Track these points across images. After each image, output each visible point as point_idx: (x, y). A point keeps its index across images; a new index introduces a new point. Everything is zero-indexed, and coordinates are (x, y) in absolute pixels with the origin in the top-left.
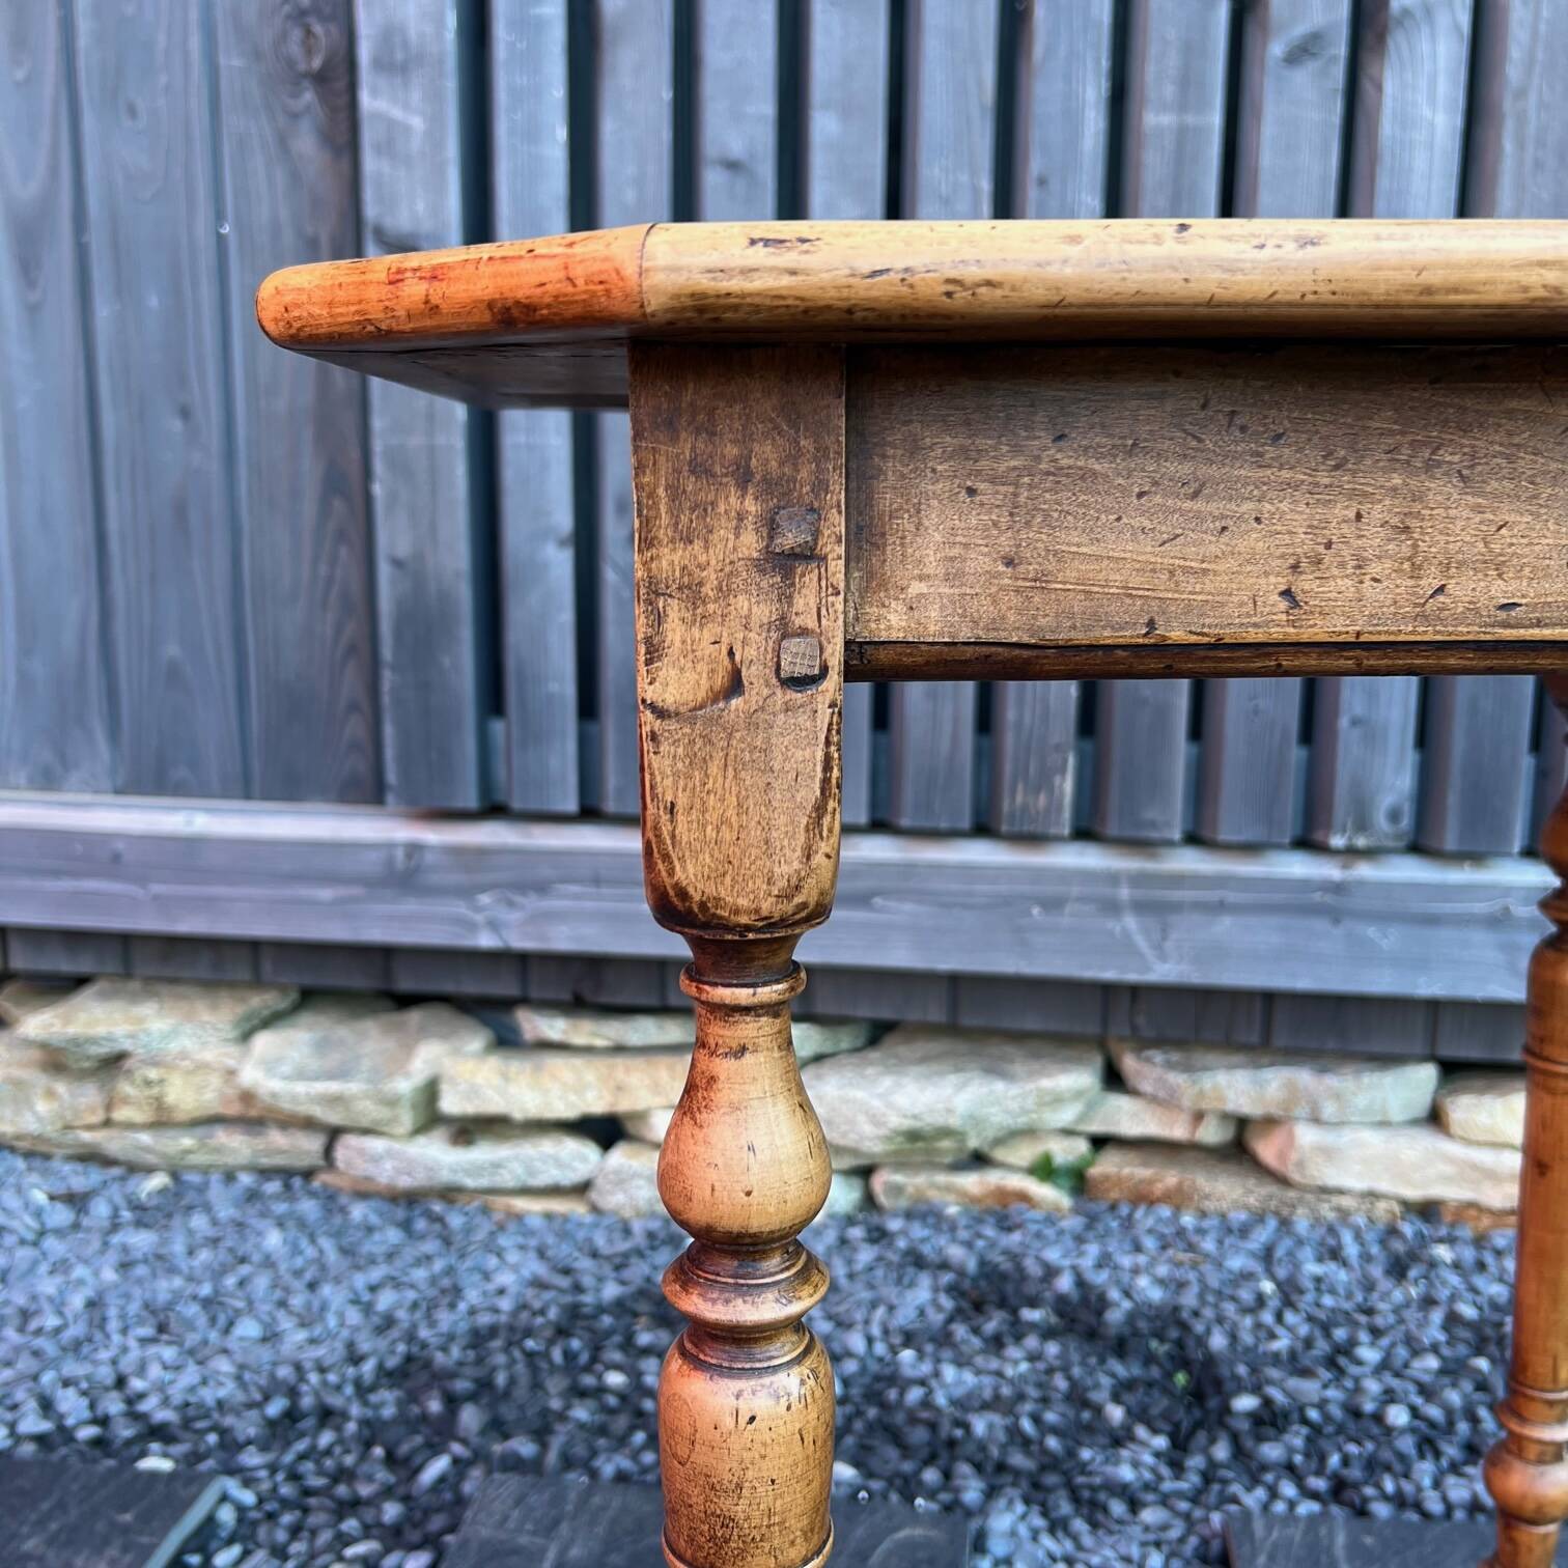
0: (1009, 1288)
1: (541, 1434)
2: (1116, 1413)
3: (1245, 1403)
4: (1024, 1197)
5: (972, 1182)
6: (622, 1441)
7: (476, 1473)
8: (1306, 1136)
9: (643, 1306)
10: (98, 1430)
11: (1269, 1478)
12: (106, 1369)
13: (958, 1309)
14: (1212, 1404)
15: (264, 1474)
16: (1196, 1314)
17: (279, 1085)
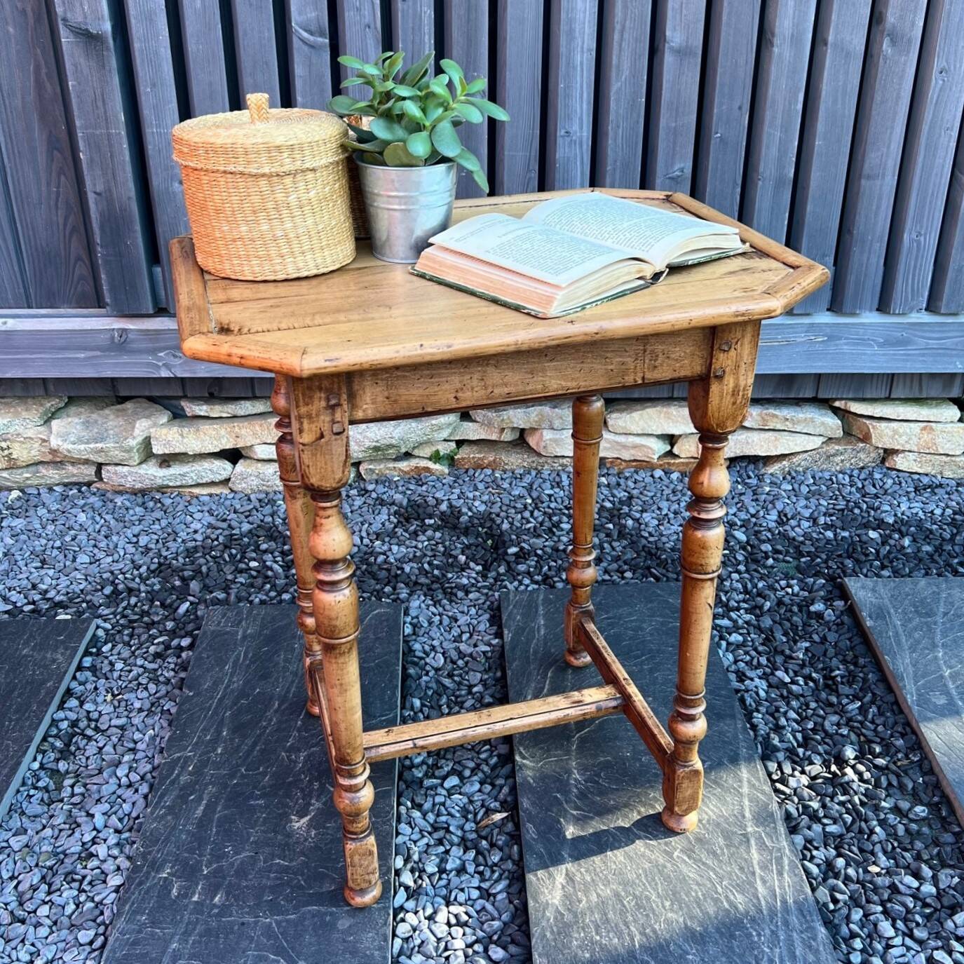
0: (421, 511)
1: (226, 589)
2: (462, 558)
3: (513, 550)
4: (427, 469)
5: (404, 465)
6: (261, 589)
7: (202, 607)
8: (548, 435)
9: (261, 533)
10: (32, 607)
11: (520, 577)
12: (26, 582)
13: (399, 522)
14: (500, 551)
15: (111, 616)
16: (498, 515)
17: (70, 447)
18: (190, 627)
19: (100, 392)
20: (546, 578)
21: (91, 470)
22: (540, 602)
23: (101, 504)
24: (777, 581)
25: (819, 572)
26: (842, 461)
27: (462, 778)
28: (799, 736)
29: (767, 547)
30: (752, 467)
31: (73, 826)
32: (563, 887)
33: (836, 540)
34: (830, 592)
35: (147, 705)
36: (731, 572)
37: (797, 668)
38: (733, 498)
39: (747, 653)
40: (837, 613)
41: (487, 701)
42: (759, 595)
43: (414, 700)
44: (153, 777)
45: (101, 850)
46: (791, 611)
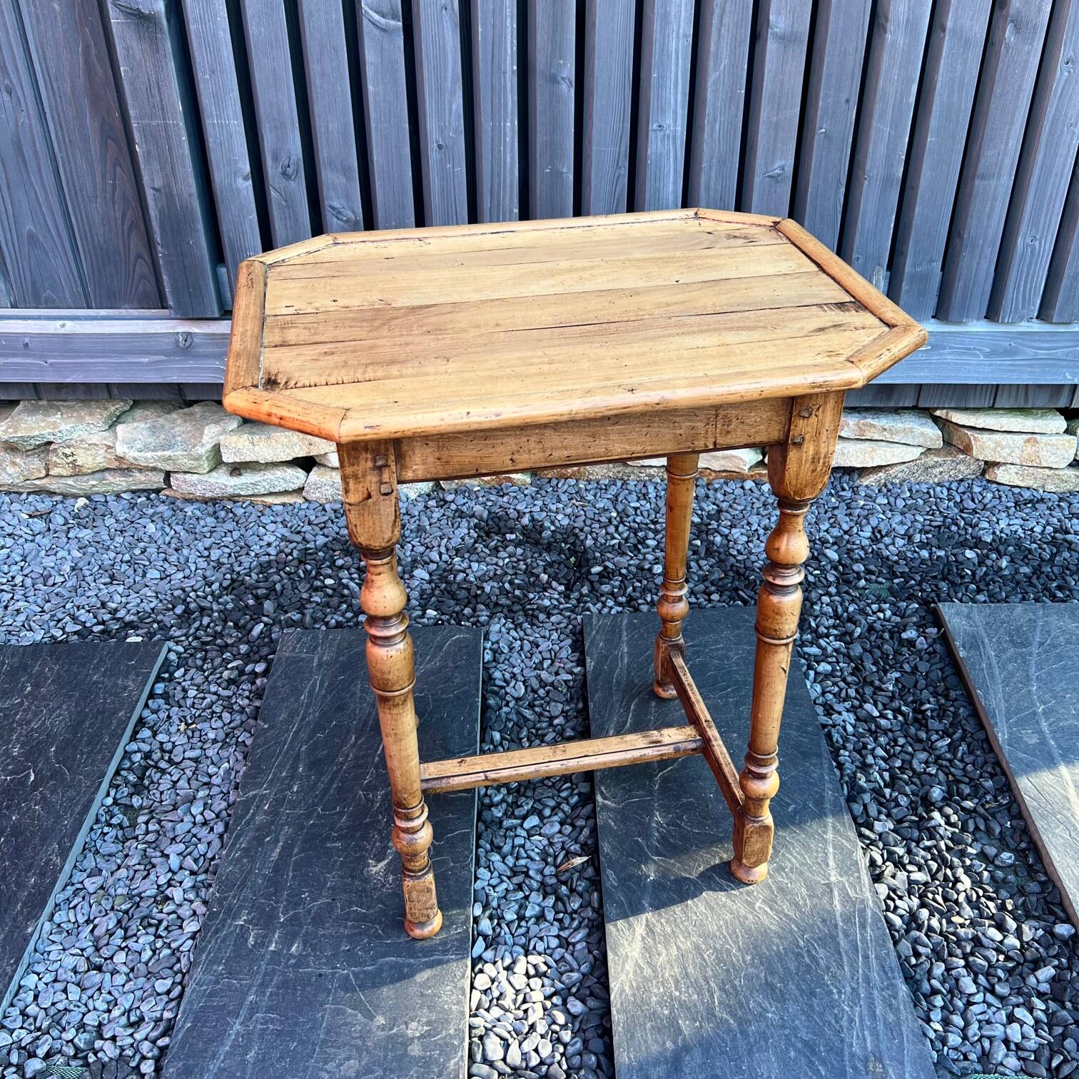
0: (502, 524)
1: (301, 609)
2: (544, 577)
3: (596, 569)
4: (508, 479)
6: (337, 609)
7: (276, 629)
9: (337, 546)
10: (102, 627)
11: (603, 599)
12: (94, 599)
13: (479, 536)
14: (583, 571)
15: (183, 638)
16: (582, 530)
17: (137, 454)
18: (265, 651)
19: (165, 396)
20: (631, 599)
21: (161, 477)
22: (624, 627)
23: (171, 513)
24: (869, 605)
25: (913, 595)
26: (941, 473)
27: (542, 818)
28: (886, 775)
29: (859, 567)
30: (846, 478)
31: (148, 867)
32: (643, 938)
33: (931, 559)
34: (923, 618)
35: (221, 736)
36: (821, 595)
37: (886, 701)
38: (826, 513)
39: (835, 684)
40: (930, 641)
41: (568, 734)
42: (850, 620)
43: (494, 733)
44: (229, 815)
45: (177, 894)
46: (882, 637)
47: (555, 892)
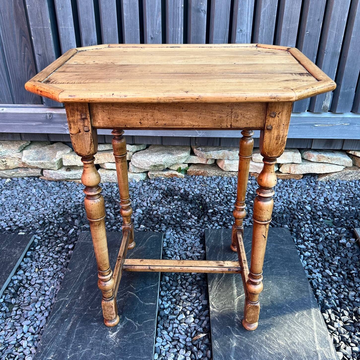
0: (172, 192)
2: (189, 213)
3: (211, 211)
4: (176, 175)
5: (166, 173)
7: (79, 231)
8: (226, 162)
10: (9, 228)
11: (213, 223)
12: (8, 217)
13: (163, 197)
14: (205, 211)
15: (41, 234)
16: (205, 195)
17: (30, 162)
18: (73, 240)
19: (42, 140)
20: (225, 223)
21: (39, 171)
22: (222, 234)
23: (42, 185)
24: (325, 228)
25: (343, 225)
26: (351, 177)
27: (186, 315)
28: (337, 301)
29: (320, 213)
30: (313, 178)
31: (14, 331)
33: (349, 211)
34: (348, 234)
35: (52, 274)
36: (305, 224)
37: (335, 269)
38: (305, 191)
39: (312, 261)
40: (352, 244)
41: (198, 279)
42: (317, 234)
43: (166, 277)
44: (51, 308)
45: (24, 343)
46: (331, 242)
47: (191, 350)
